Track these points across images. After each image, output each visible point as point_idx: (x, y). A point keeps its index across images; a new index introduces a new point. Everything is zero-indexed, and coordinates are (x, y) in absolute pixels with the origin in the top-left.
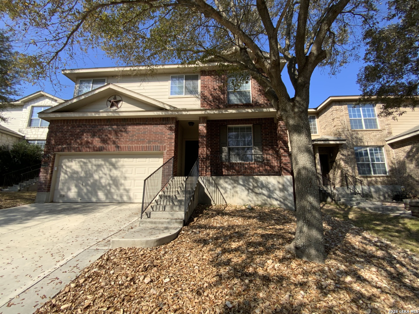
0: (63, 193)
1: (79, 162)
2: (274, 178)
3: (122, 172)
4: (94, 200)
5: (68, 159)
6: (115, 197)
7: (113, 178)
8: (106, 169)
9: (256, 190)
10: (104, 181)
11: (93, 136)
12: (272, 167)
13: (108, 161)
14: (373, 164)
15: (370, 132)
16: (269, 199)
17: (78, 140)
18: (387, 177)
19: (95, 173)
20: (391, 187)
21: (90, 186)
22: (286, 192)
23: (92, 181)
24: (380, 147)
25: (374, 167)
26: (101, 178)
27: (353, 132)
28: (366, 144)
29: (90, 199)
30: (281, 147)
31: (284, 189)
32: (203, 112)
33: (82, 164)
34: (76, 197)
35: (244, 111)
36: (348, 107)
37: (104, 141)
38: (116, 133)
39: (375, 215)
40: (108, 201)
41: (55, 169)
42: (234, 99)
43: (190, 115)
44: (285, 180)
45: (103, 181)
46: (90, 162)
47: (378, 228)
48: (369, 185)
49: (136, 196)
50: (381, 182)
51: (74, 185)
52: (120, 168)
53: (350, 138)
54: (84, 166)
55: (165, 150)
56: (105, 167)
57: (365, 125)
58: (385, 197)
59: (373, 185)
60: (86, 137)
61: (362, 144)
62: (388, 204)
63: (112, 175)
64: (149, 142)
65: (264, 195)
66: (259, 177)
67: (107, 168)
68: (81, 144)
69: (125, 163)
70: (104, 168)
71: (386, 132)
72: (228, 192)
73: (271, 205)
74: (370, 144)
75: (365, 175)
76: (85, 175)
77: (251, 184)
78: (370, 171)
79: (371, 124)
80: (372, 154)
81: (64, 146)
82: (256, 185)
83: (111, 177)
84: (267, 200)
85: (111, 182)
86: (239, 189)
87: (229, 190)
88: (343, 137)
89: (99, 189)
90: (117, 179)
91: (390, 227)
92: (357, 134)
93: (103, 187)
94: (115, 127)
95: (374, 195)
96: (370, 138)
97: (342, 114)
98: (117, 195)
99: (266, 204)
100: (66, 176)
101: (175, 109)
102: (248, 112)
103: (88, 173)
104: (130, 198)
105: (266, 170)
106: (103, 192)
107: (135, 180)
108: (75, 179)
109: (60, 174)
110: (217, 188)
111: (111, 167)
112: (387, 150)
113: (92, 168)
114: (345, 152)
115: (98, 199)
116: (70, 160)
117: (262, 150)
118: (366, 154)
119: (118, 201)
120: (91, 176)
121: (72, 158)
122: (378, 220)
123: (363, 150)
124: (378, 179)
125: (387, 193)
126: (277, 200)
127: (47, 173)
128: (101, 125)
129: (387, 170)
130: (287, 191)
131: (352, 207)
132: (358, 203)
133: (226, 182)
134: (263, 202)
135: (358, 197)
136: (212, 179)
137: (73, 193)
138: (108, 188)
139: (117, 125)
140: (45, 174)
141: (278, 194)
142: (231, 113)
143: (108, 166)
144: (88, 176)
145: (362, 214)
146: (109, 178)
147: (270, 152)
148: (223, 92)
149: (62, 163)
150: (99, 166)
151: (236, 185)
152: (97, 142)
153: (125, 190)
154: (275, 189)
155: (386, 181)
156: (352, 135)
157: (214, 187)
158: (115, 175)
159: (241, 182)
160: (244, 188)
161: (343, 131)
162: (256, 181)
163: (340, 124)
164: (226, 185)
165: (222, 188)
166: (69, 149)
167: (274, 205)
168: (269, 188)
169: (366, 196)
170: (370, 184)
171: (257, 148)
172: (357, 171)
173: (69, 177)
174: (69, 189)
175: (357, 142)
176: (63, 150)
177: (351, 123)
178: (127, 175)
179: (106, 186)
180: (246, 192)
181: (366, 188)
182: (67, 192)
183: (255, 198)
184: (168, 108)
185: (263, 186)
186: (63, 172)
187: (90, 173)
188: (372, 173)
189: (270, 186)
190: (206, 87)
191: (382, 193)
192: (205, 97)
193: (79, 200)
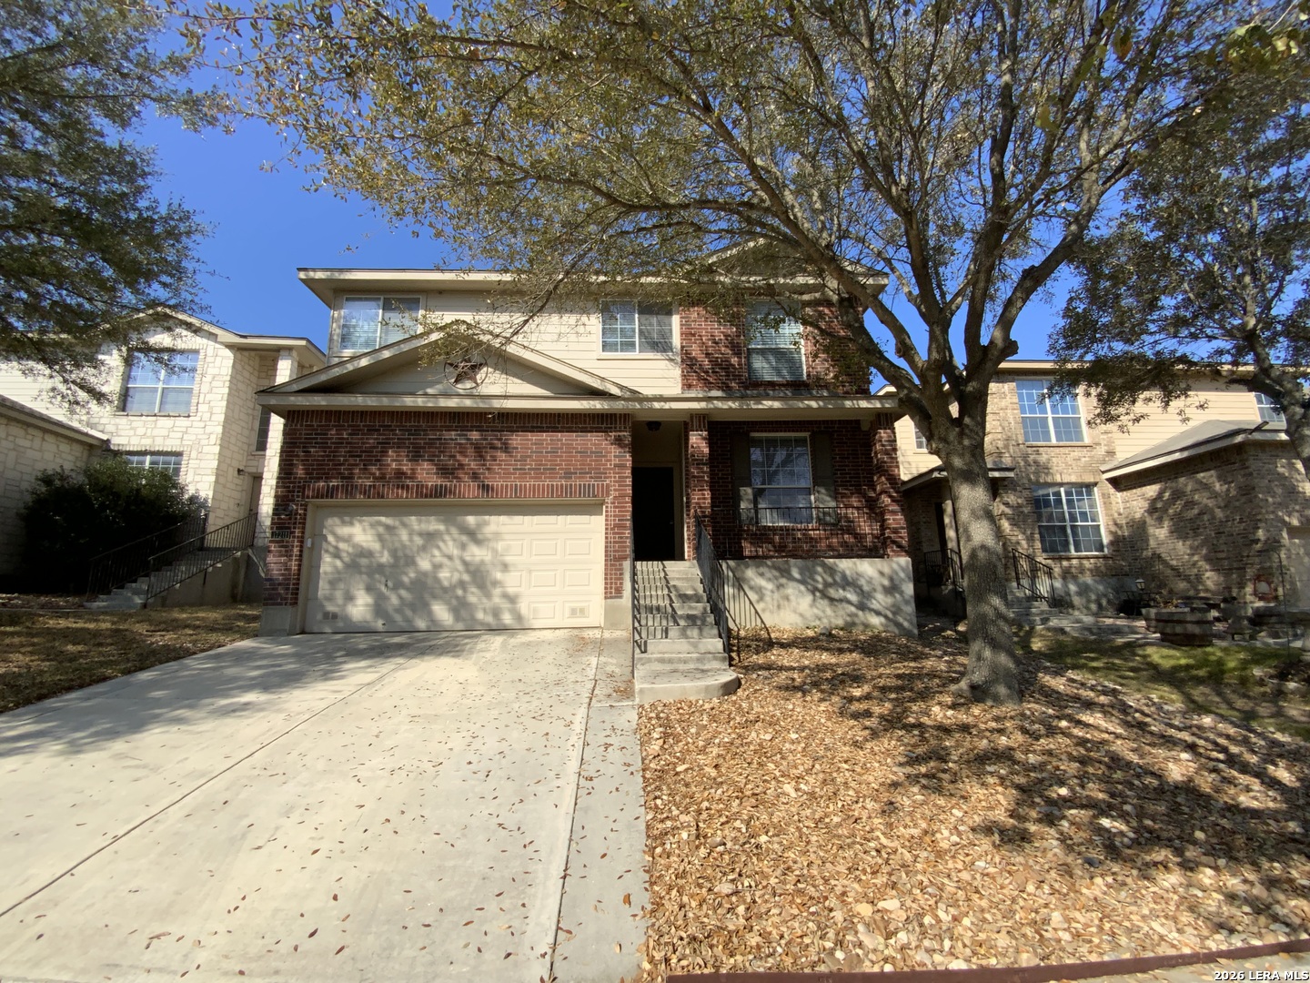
0: (330, 608)
1: (372, 525)
2: (871, 565)
3: (495, 551)
4: (421, 624)
5: (340, 516)
6: (480, 615)
7: (472, 568)
8: (450, 543)
9: (832, 592)
10: (448, 575)
11: (416, 456)
12: (859, 537)
13: (455, 524)
14: (1073, 528)
15: (1067, 450)
16: (860, 613)
17: (373, 469)
18: (1105, 557)
19: (422, 554)
20: (1113, 581)
21: (407, 589)
22: (897, 596)
23: (412, 575)
24: (1089, 487)
25: (1075, 534)
26: (437, 567)
27: (1030, 450)
28: (1058, 479)
29: (409, 621)
30: (883, 492)
31: (892, 589)
32: (703, 405)
33: (381, 529)
34: (369, 617)
35: (801, 405)
36: (1018, 387)
37: (445, 471)
38: (479, 451)
39: (1085, 641)
40: (460, 626)
41: (309, 543)
42: (763, 368)
43: (670, 410)
44: (895, 566)
45: (444, 575)
46: (404, 525)
47: (1095, 664)
48: (1064, 578)
49: (535, 610)
50: (1091, 570)
51: (362, 586)
52: (488, 540)
53: (1022, 464)
54: (387, 537)
55: (608, 495)
56: (447, 537)
57: (1057, 433)
58: (1100, 606)
59: (1075, 578)
60: (394, 461)
61: (1049, 479)
62: (1109, 621)
63: (468, 559)
64: (568, 475)
65: (849, 602)
66: (837, 561)
67: (454, 540)
68: (382, 477)
69: (503, 529)
70: (444, 541)
71: (1101, 451)
72: (768, 598)
73: (866, 626)
74: (1066, 480)
75: (1056, 555)
76: (392, 561)
77: (819, 579)
78: (1066, 544)
79: (1069, 429)
80: (1070, 502)
81: (334, 483)
82: (830, 580)
83: (465, 563)
84: (856, 615)
85: (466, 577)
86: (792, 589)
87: (768, 593)
88: (1007, 461)
89: (435, 597)
90: (482, 569)
91: (1117, 661)
92: (1038, 453)
93: (445, 590)
94: (475, 435)
95: (1077, 600)
96: (1066, 463)
97: (1003, 403)
98: (485, 610)
99: (854, 624)
100: (338, 563)
101: (635, 395)
102: (809, 408)
103: (400, 553)
104: (519, 617)
105: (845, 544)
106: (447, 603)
107: (530, 571)
108: (364, 570)
109: (320, 558)
110: (740, 588)
111: (464, 538)
112: (1103, 495)
113: (411, 540)
114: (1011, 498)
115: (433, 621)
116: (347, 519)
117: (835, 496)
118: (1059, 502)
119: (488, 624)
120: (411, 561)
121: (353, 516)
122: (1092, 651)
123: (1051, 491)
124: (1085, 562)
125: (1105, 596)
126: (878, 613)
127: (288, 554)
128: (434, 429)
129: (1105, 541)
130: (901, 593)
131: (1032, 628)
132: (1045, 621)
133: (762, 575)
134: (848, 619)
135: (1044, 606)
136: (728, 567)
137: (360, 607)
138: (460, 592)
139: (479, 429)
140: (283, 559)
141: (880, 600)
142: (771, 409)
143: (456, 536)
144: (402, 562)
145: (1058, 641)
146: (461, 567)
147: (855, 501)
148: (736, 348)
149: (323, 526)
150: (430, 537)
151: (783, 581)
152: (426, 474)
153: (505, 596)
154: (875, 590)
155: (1103, 569)
156: (1025, 457)
157: (733, 586)
158: (477, 559)
159: (796, 574)
160: (802, 588)
161: (1006, 447)
162: (831, 571)
163: (1000, 430)
164: (762, 582)
165: (751, 588)
166: (350, 490)
167: (874, 627)
168: (860, 588)
169: (1060, 603)
170: (1066, 574)
171: (823, 491)
172: (1038, 545)
173: (347, 566)
174: (350, 598)
175: (1037, 473)
176: (330, 493)
177: (1025, 427)
178: (508, 559)
179: (453, 588)
180: (809, 598)
181: (1058, 584)
182: (345, 605)
183: (829, 611)
184: (615, 391)
185: (847, 583)
186: (327, 551)
187: (406, 556)
188: (1072, 548)
189: (862, 582)
190: (694, 335)
191: (1093, 597)
192: (691, 359)
193: (379, 624)
